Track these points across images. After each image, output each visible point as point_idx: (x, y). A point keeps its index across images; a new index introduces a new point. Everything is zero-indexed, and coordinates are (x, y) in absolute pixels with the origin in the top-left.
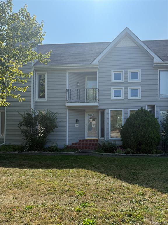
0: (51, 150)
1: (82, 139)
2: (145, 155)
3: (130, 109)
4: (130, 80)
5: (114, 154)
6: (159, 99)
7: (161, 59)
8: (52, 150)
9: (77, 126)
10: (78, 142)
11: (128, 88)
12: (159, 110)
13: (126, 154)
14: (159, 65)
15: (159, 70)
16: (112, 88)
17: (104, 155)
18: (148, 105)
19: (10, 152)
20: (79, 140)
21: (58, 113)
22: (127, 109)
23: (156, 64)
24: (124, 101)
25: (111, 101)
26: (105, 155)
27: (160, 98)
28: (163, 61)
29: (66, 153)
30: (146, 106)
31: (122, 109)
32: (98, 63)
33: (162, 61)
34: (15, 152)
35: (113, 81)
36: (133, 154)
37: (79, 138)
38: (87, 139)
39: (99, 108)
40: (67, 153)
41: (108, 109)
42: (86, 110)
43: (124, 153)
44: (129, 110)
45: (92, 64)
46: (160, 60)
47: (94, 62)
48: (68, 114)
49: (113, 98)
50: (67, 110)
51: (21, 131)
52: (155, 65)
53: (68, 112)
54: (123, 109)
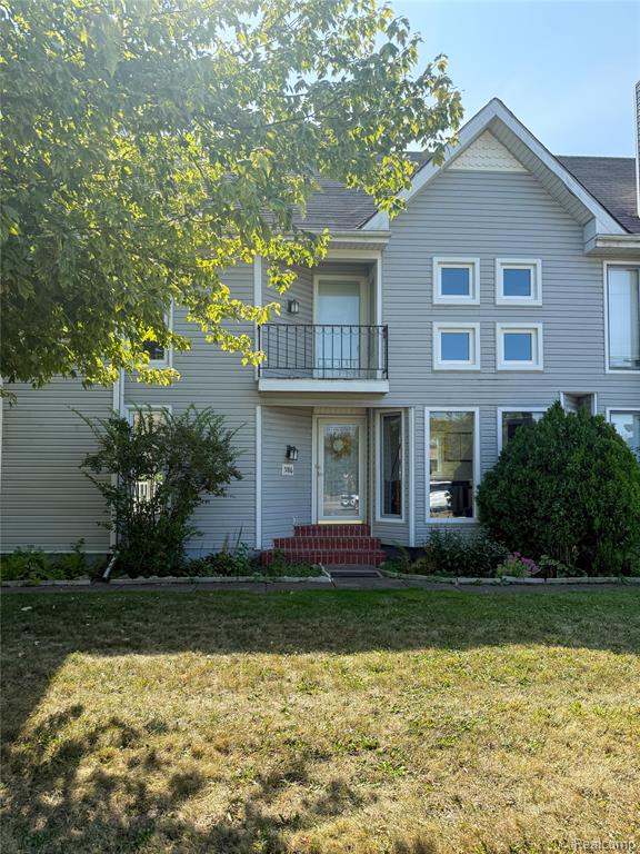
0: (229, 569)
1: (303, 522)
2: (614, 579)
3: (501, 405)
4: (502, 299)
5: (498, 580)
6: (608, 371)
7: (622, 226)
8: (232, 571)
9: (288, 470)
10: (291, 534)
11: (494, 329)
12: (608, 413)
13: (541, 580)
14: (614, 245)
15: (605, 263)
16: (436, 325)
17: (461, 584)
18: (567, 394)
19: (57, 582)
20: (296, 528)
21: (225, 419)
22: (493, 408)
23: (605, 241)
24: (482, 376)
25: (431, 376)
26: (465, 584)
27: (610, 368)
28: (628, 232)
29: (297, 579)
30: (562, 395)
31: (473, 405)
32: (386, 226)
33: (623, 232)
34: (79, 583)
35: (439, 298)
36: (571, 579)
37: (295, 522)
38: (320, 522)
39: (384, 403)
40: (302, 579)
41: (420, 408)
42: (316, 411)
43: (536, 576)
44: (501, 410)
45: (364, 228)
46: (616, 229)
47: (372, 224)
48: (263, 423)
49: (440, 363)
50: (259, 409)
51: (100, 492)
52: (599, 244)
53: (263, 417)
54: (477, 405)
